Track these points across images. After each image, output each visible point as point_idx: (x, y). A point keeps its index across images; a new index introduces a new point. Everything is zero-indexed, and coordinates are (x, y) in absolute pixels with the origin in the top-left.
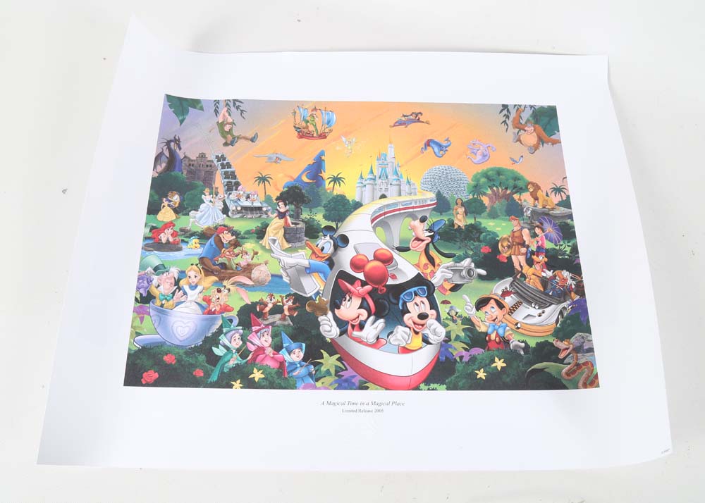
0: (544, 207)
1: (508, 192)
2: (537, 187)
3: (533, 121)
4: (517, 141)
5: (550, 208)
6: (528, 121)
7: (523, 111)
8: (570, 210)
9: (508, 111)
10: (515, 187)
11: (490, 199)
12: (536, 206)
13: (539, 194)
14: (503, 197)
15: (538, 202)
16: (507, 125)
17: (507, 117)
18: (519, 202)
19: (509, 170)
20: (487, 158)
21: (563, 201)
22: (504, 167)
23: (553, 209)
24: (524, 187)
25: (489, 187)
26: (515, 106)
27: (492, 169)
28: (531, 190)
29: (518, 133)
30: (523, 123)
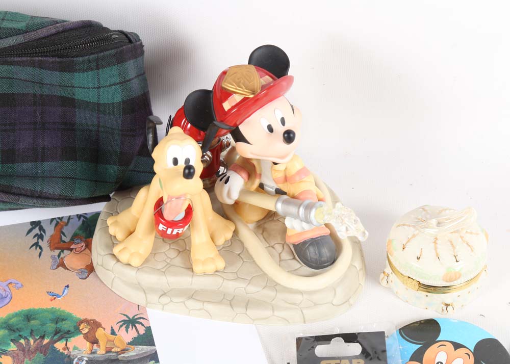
0: (108, 351)
1: (46, 341)
2: (95, 325)
3: (84, 235)
4: (58, 267)
5: (119, 350)
6: (75, 237)
7: (67, 224)
8: (152, 348)
9: (41, 229)
10: (56, 333)
11: (13, 357)
12: (95, 353)
13: (99, 333)
14: (36, 349)
15: (99, 346)
16: (41, 248)
17: (41, 237)
18: (66, 352)
19: (47, 311)
20: (7, 300)
21: (139, 336)
22: (37, 308)
23: (124, 351)
24: (72, 329)
25: (12, 340)
26: (52, 220)
27: (16, 315)
28: (86, 331)
29: (59, 256)
30: (66, 239)
